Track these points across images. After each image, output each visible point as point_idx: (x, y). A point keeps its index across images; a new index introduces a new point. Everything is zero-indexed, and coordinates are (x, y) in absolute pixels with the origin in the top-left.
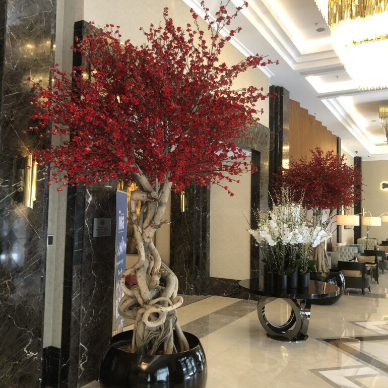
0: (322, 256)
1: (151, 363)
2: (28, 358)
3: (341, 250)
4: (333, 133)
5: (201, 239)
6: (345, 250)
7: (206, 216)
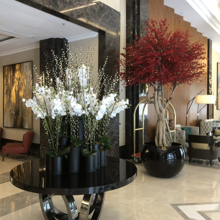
0: (163, 130)
3: (207, 125)
4: (203, 35)
6: (210, 125)
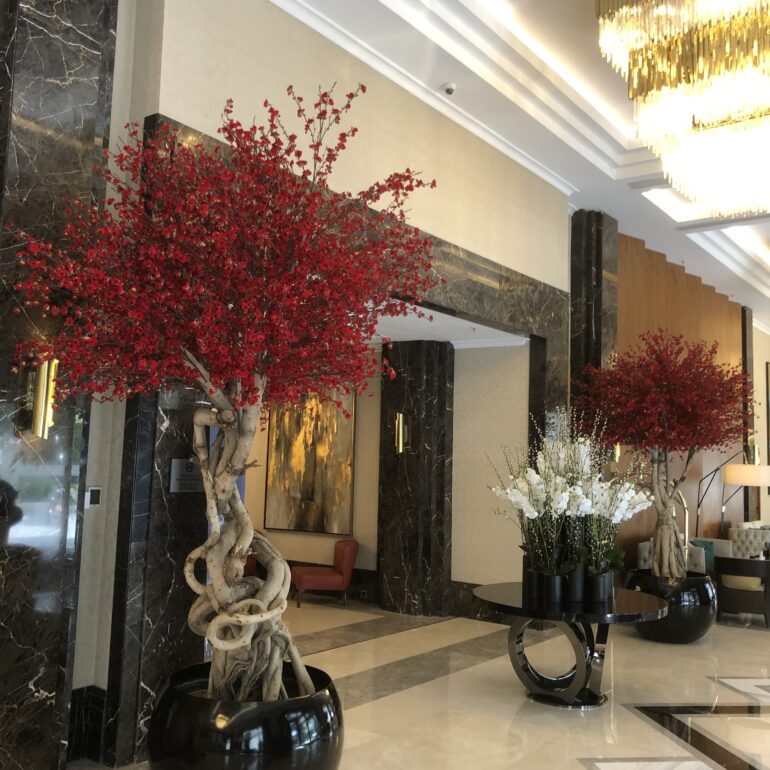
0: (670, 545)
1: (233, 718)
2: (37, 700)
3: (747, 536)
4: (731, 299)
5: (433, 506)
6: (755, 537)
7: (443, 462)
